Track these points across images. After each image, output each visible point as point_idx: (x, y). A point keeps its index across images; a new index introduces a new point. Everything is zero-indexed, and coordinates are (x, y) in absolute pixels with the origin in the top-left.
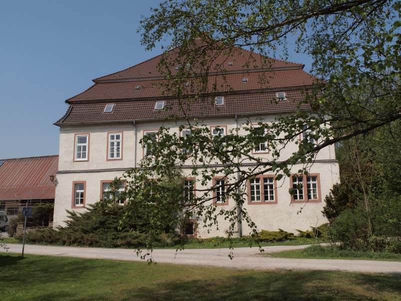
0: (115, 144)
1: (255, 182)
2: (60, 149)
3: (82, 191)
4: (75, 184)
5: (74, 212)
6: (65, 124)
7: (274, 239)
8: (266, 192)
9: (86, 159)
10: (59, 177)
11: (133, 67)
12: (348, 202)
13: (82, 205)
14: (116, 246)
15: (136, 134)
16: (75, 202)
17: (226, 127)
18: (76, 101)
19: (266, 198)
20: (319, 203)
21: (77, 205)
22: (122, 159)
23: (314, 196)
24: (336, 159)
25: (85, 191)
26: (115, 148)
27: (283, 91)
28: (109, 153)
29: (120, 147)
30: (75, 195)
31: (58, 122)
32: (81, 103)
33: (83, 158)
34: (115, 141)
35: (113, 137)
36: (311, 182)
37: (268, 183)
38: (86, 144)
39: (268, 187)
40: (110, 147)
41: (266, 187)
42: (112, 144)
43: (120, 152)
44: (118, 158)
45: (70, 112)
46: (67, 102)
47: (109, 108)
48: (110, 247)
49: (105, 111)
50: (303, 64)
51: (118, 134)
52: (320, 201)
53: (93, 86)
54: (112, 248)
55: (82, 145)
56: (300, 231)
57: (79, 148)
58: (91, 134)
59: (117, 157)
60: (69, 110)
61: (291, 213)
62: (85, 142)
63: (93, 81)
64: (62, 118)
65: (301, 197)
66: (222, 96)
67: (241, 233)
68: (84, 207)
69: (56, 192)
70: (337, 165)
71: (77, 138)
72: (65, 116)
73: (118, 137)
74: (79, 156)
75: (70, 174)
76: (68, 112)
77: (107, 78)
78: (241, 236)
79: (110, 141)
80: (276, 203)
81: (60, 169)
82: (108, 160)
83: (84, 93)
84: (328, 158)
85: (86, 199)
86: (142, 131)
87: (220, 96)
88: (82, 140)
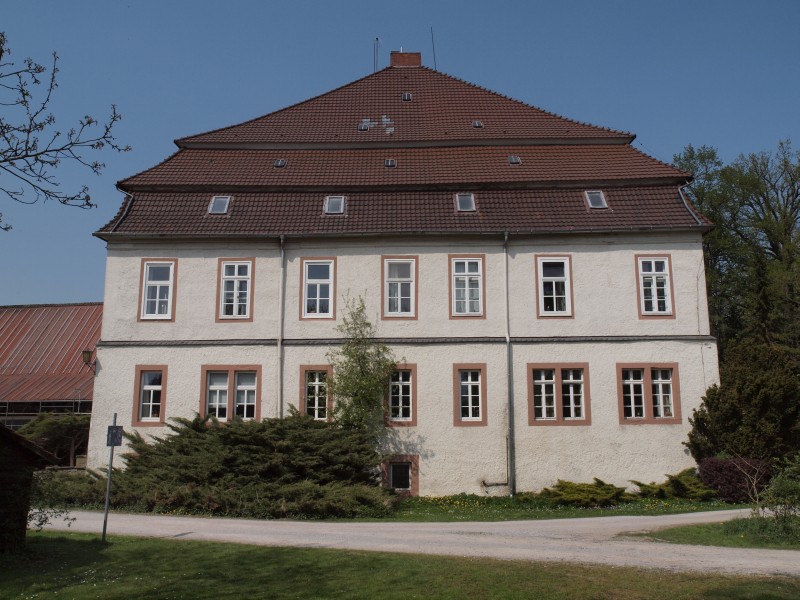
0: (236, 285)
1: (543, 377)
2: (107, 291)
3: (158, 388)
4: (142, 372)
5: (138, 435)
6: (118, 236)
7: (593, 500)
8: (566, 401)
9: (168, 316)
10: (103, 355)
11: (263, 117)
12: (741, 424)
13: (157, 420)
14: (277, 515)
15: (284, 266)
16: (140, 412)
17: (483, 257)
18: (142, 186)
19: (567, 413)
20: (676, 426)
21: (144, 420)
22: (251, 320)
23: (666, 409)
24: (711, 334)
25: (165, 388)
26: (236, 292)
27: (598, 188)
28: (223, 304)
29: (248, 291)
30: (141, 396)
31: (102, 230)
32: (153, 189)
33: (160, 312)
34: (236, 278)
35: (230, 270)
36: (660, 382)
37: (571, 380)
38: (170, 283)
39: (571, 389)
40: (223, 292)
41: (565, 388)
42: (230, 284)
43: (248, 304)
44: (242, 316)
45: (129, 210)
46: (120, 186)
47: (219, 205)
48: (264, 518)
49: (210, 210)
50: (632, 133)
51: (243, 263)
52: (678, 420)
53: (176, 155)
54: (270, 519)
55: (159, 284)
56: (639, 484)
57: (152, 290)
58: (181, 260)
59: (240, 313)
60: (125, 204)
61: (620, 445)
62: (167, 279)
63: (176, 142)
64: (112, 222)
65: (639, 411)
66: (470, 191)
67: (514, 487)
68: (163, 423)
69: (97, 389)
70: (714, 346)
71: (146, 269)
72: (117, 218)
73: (243, 270)
74: (151, 310)
75: (129, 349)
76: (123, 209)
77: (209, 139)
78: (514, 493)
79: (225, 277)
80: (588, 422)
81: (106, 336)
82: (219, 320)
83: (156, 167)
84: (693, 332)
85: (168, 406)
86: (297, 260)
87: (466, 191)
88: (160, 273)
